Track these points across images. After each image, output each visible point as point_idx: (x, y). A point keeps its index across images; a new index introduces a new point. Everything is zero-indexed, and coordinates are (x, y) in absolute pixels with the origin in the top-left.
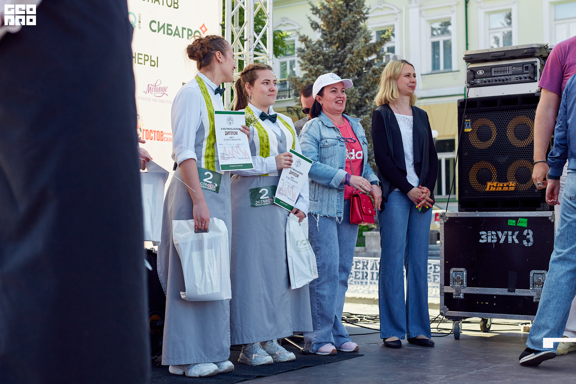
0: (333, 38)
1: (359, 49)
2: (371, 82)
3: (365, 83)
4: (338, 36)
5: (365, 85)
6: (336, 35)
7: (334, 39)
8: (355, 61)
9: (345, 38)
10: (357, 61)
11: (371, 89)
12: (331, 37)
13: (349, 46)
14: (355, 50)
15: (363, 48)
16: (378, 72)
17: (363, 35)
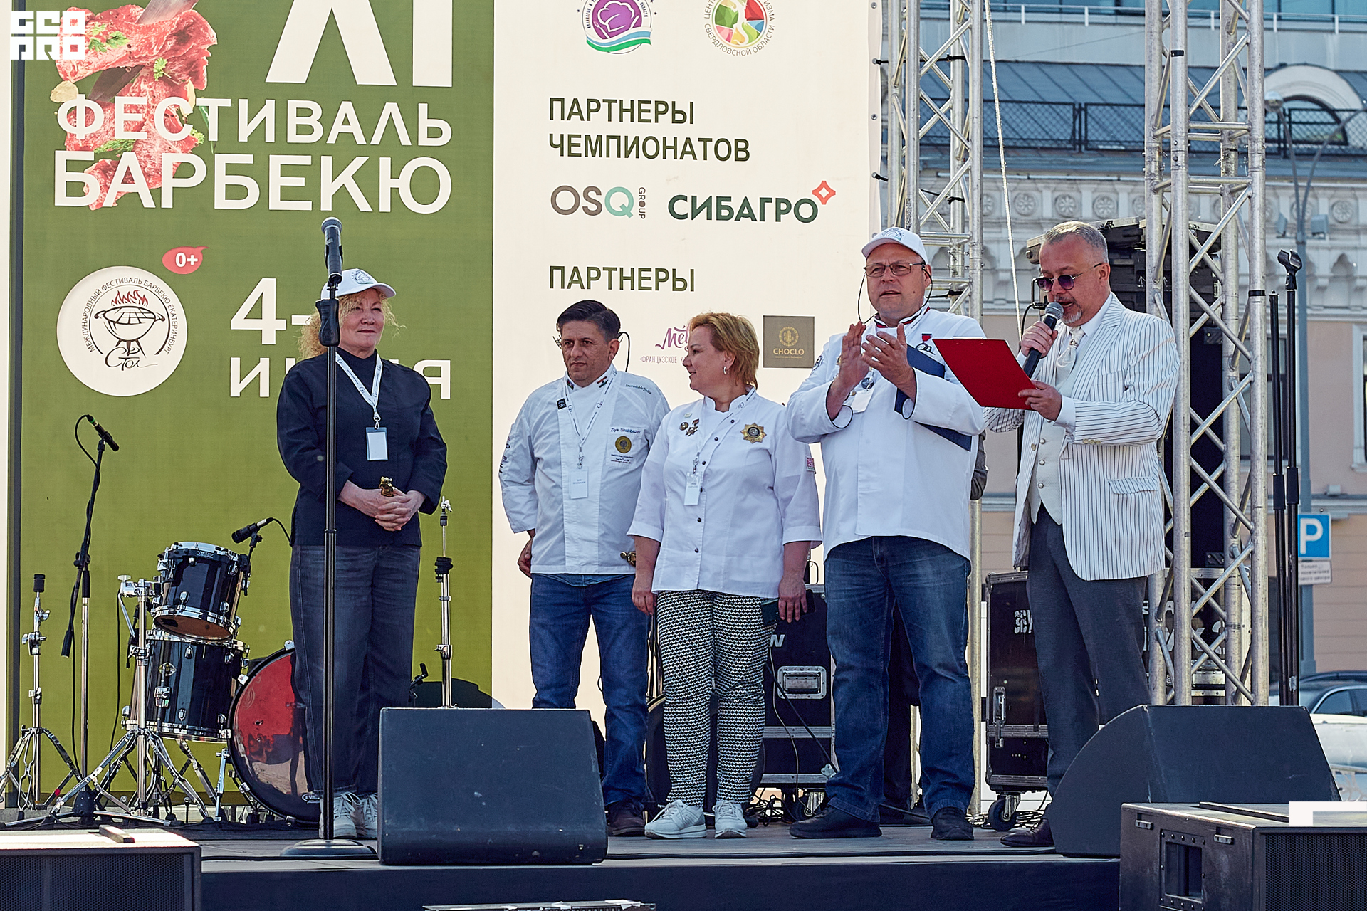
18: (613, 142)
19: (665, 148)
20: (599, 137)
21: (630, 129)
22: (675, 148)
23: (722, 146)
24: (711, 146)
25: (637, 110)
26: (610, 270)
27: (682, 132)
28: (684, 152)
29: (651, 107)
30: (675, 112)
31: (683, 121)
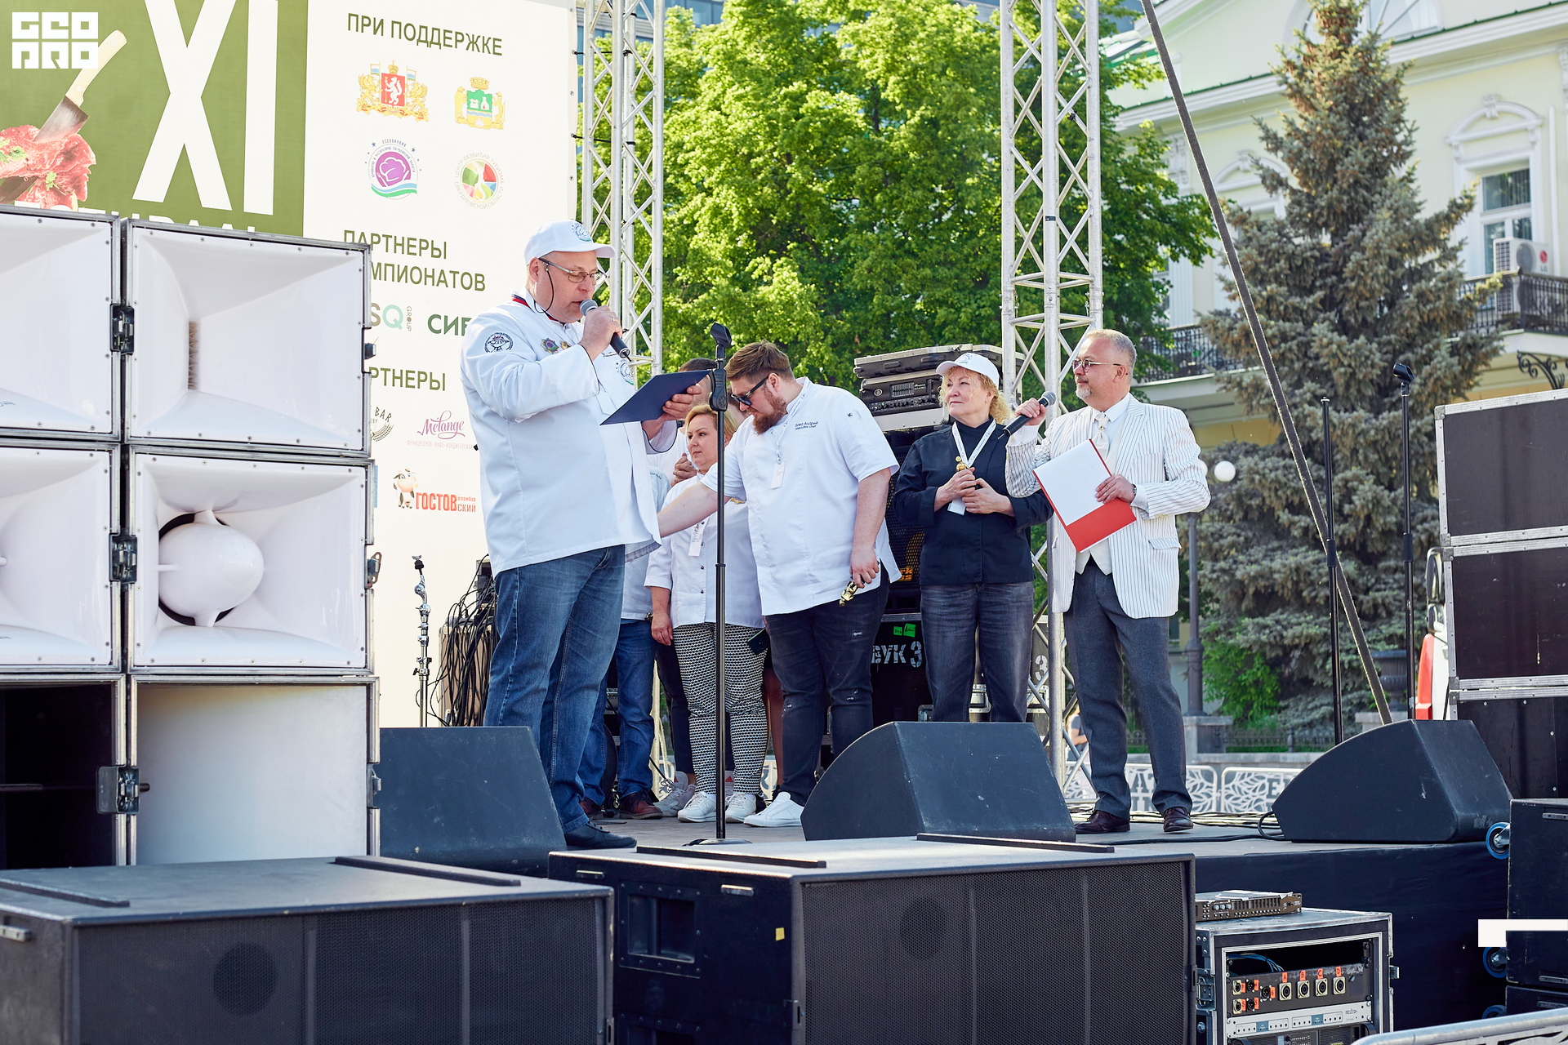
0: (1317, 211)
1: (1375, 237)
2: (1416, 324)
3: (1400, 326)
4: (1330, 206)
5: (1402, 331)
6: (1323, 204)
7: (1320, 214)
8: (1371, 269)
9: (1350, 208)
10: (1375, 269)
11: (1419, 341)
12: (1311, 210)
13: (1356, 230)
14: (1367, 242)
15: (1387, 235)
16: (1432, 298)
17: (1388, 203)
18: (389, 269)
19: (426, 276)
20: (379, 264)
21: (401, 260)
22: (433, 277)
23: (467, 279)
24: (458, 277)
25: (406, 245)
26: (386, 370)
27: (438, 265)
28: (439, 281)
29: (417, 243)
30: (433, 249)
31: (439, 256)
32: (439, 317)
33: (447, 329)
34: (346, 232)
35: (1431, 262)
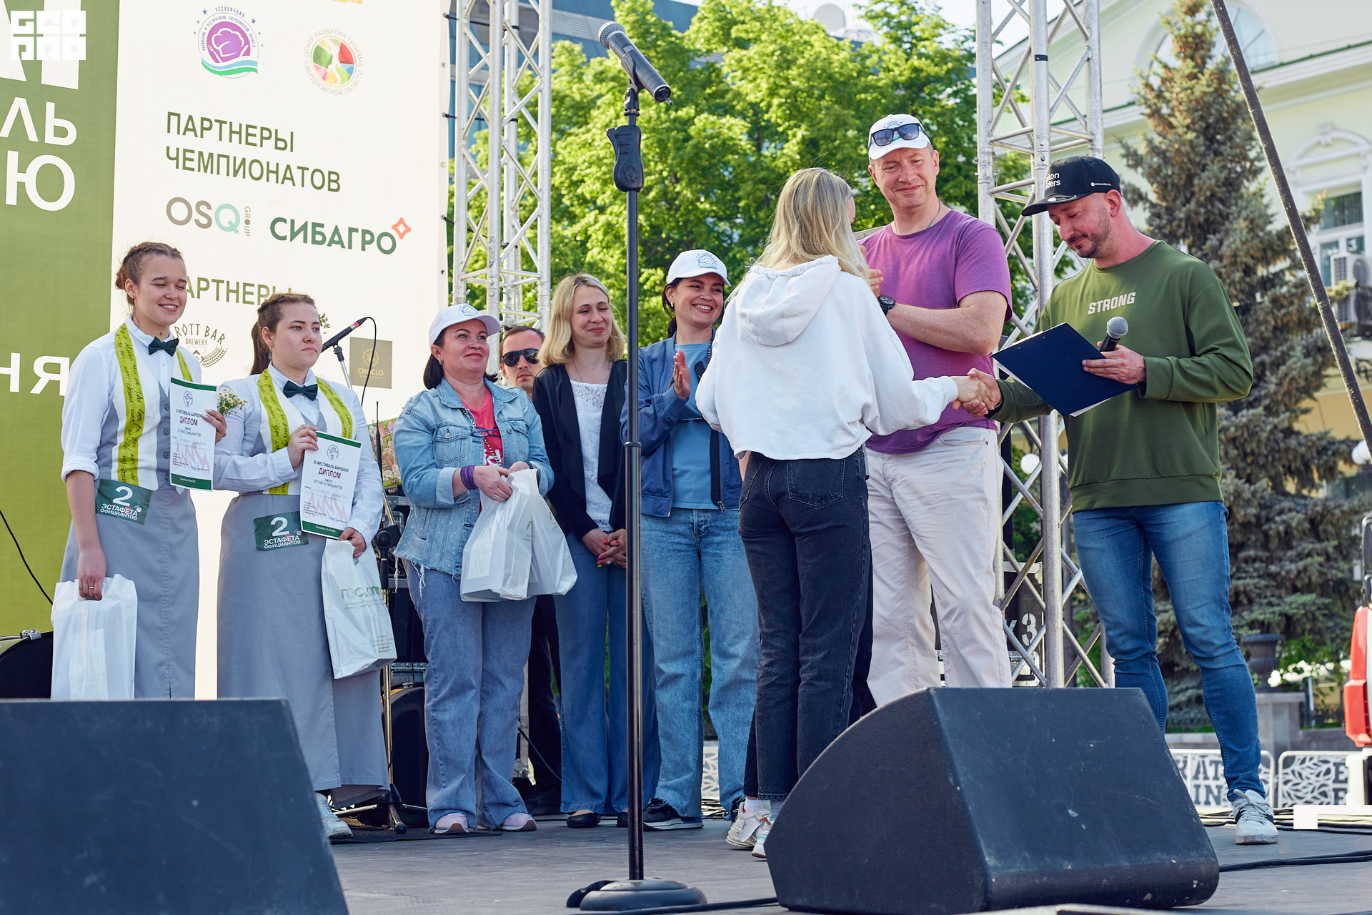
0: (1175, 223)
1: (1233, 246)
2: (1270, 328)
3: (1255, 330)
4: (1188, 219)
5: (1257, 334)
6: (1182, 216)
7: (1179, 226)
8: (1229, 276)
9: (1207, 220)
10: (1233, 276)
11: (1273, 344)
12: (1170, 222)
13: (1212, 240)
14: (1225, 250)
15: (1243, 243)
16: (1285, 303)
17: (1244, 213)
18: (223, 161)
19: (269, 172)
20: (211, 155)
21: (238, 150)
22: (276, 173)
23: (318, 176)
24: (308, 174)
25: (244, 133)
26: (218, 282)
27: (283, 158)
28: (285, 178)
29: (257, 131)
30: (277, 139)
31: (285, 149)
32: (284, 220)
33: (294, 235)
34: (170, 114)
35: (1282, 271)
